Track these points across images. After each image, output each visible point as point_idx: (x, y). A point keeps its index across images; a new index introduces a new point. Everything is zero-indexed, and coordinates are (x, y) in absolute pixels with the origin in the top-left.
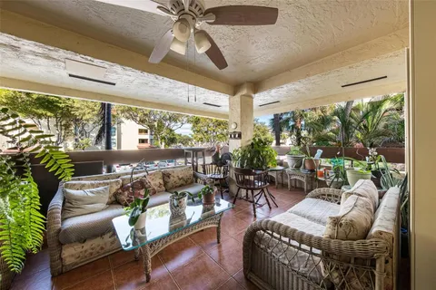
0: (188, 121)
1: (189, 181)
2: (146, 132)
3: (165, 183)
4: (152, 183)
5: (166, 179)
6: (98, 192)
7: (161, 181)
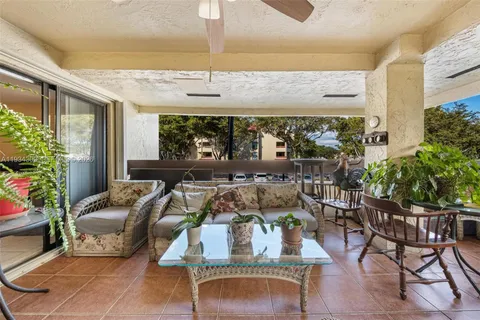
0: (330, 129)
1: (291, 203)
2: (283, 144)
3: (260, 200)
4: (244, 196)
5: (261, 195)
6: (195, 197)
7: (255, 197)
